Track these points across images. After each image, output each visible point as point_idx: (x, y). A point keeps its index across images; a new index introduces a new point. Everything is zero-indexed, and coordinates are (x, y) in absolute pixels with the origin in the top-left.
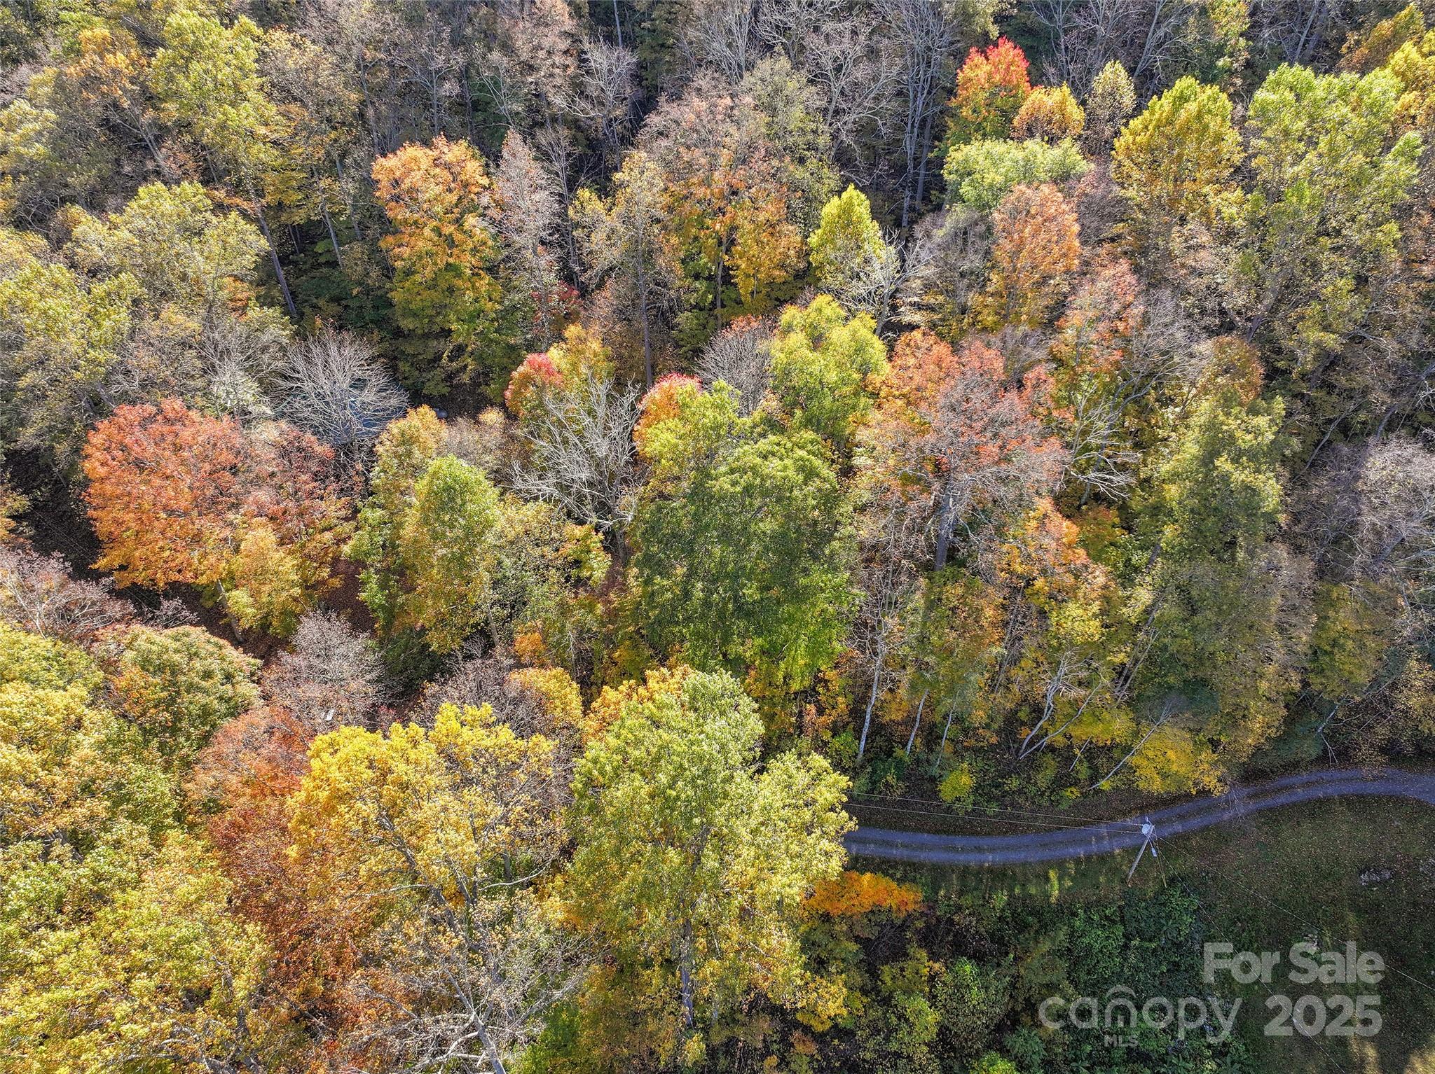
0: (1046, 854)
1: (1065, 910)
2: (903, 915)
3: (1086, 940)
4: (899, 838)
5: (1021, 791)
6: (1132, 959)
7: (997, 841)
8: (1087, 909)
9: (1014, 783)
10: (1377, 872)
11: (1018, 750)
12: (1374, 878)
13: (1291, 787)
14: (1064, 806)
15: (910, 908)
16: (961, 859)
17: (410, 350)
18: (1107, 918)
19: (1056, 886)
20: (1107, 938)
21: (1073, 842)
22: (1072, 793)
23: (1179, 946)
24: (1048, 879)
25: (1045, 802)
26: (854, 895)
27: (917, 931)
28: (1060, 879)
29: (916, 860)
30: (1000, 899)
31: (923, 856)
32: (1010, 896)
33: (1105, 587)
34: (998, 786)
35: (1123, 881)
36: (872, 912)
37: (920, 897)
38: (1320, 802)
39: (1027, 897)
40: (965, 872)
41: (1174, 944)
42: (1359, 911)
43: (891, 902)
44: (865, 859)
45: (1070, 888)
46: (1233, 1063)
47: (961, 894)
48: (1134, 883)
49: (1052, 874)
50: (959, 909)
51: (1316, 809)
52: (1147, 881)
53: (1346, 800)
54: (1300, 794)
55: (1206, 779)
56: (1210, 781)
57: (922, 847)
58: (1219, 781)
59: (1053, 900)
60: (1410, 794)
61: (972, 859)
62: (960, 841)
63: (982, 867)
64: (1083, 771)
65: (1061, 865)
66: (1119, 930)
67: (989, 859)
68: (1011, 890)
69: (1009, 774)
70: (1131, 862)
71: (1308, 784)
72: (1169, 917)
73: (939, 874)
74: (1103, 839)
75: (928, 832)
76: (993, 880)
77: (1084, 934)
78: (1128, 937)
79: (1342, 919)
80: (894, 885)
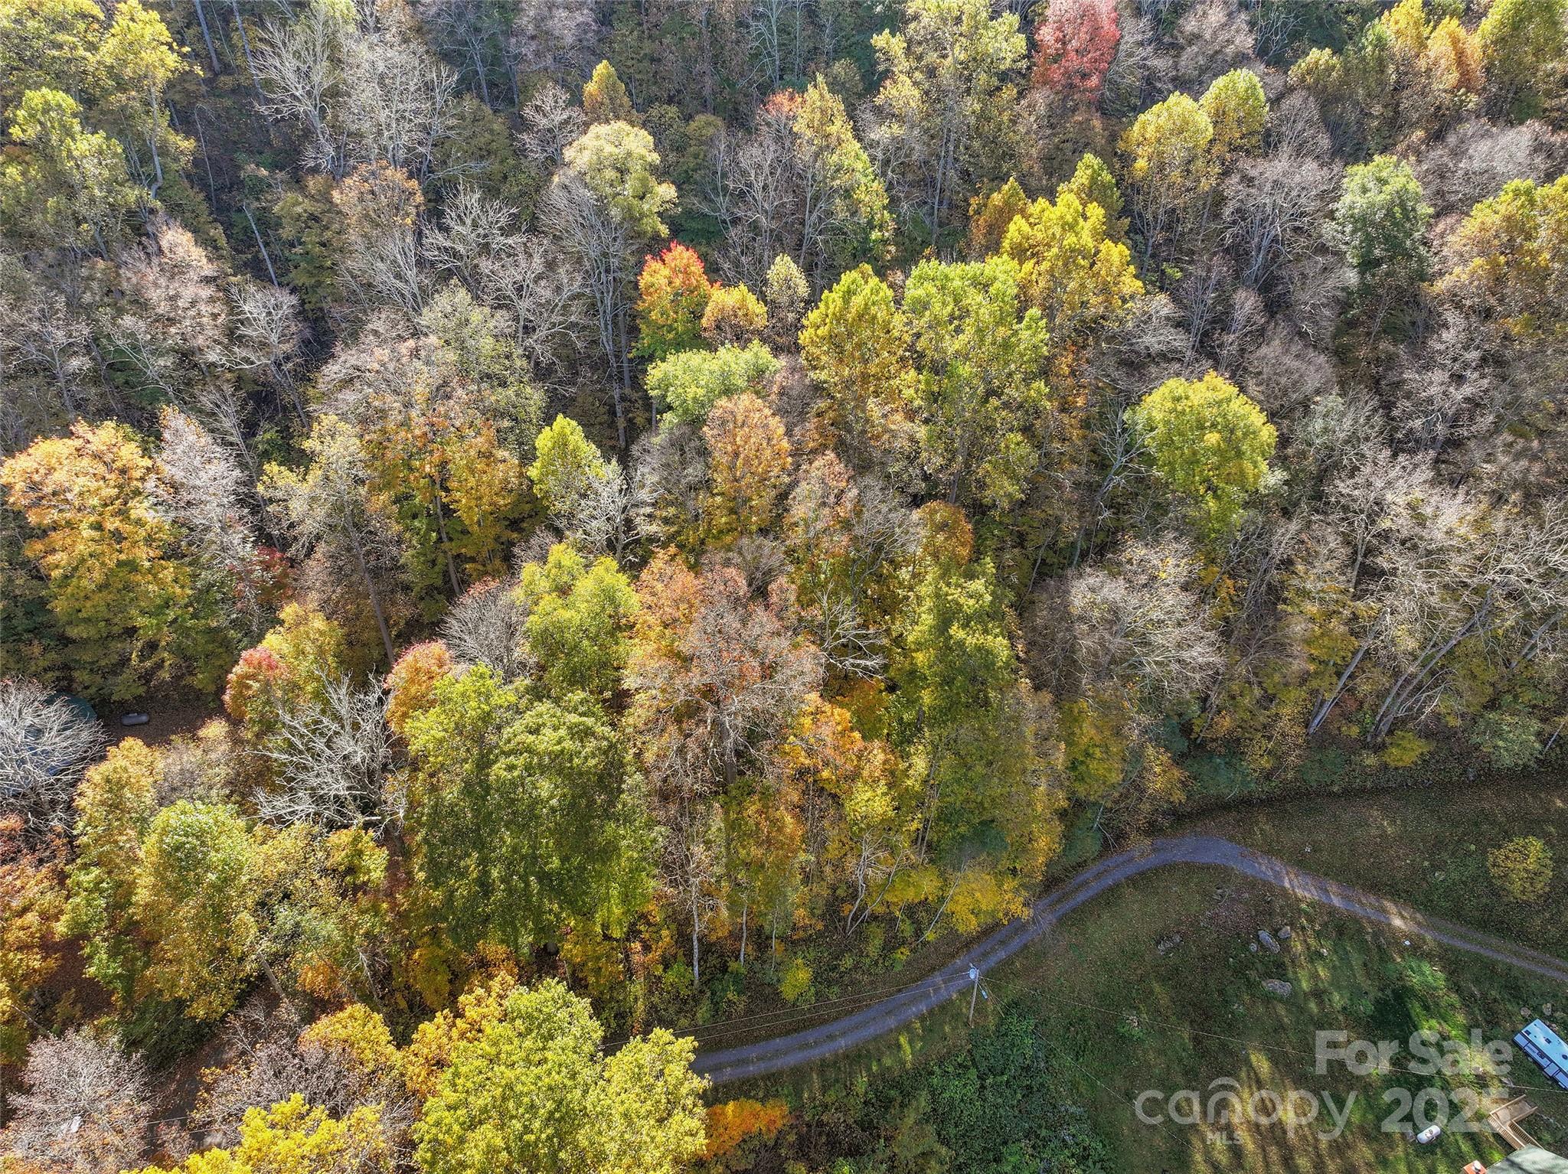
0: (892, 1022)
1: (922, 1072)
2: (773, 1135)
3: (946, 1095)
4: (752, 1052)
5: (856, 967)
6: (991, 1098)
7: (845, 1023)
8: (940, 1064)
9: (848, 962)
10: (1170, 938)
11: (844, 929)
12: (1169, 945)
13: (1086, 883)
14: (898, 968)
15: (779, 1124)
16: (815, 1054)
17: (87, 657)
18: (960, 1065)
19: (908, 1050)
20: (965, 1085)
21: (914, 1001)
22: (903, 955)
23: (1028, 1068)
24: (899, 1046)
25: (880, 970)
26: (722, 1130)
27: (791, 1146)
28: (911, 1042)
29: (774, 1070)
30: (861, 1083)
31: (779, 1063)
32: (869, 1076)
33: (885, 762)
34: (834, 968)
35: (966, 1024)
36: (744, 1141)
37: (786, 1109)
38: (1111, 889)
39: (885, 1071)
40: (823, 1066)
41: (1022, 1068)
42: (1163, 980)
43: (759, 1125)
44: (725, 1087)
45: (922, 1048)
46: (1094, 1163)
47: (824, 1090)
48: (977, 1023)
49: (902, 1040)
50: (826, 1107)
51: (1110, 897)
52: (986, 1016)
53: (1132, 881)
54: (1095, 887)
55: (1013, 907)
56: (1017, 908)
57: (777, 1053)
58: (1024, 905)
59: (909, 1066)
60: (1178, 859)
61: (826, 1051)
62: (811, 1036)
63: (837, 1055)
64: (906, 928)
65: (907, 1027)
66: (973, 1074)
67: (842, 1043)
68: (869, 1069)
69: (842, 953)
70: (969, 1003)
71: (1098, 876)
72: (1013, 1045)
73: (799, 1075)
74: (941, 988)
75: (779, 1036)
76: (850, 1065)
77: (944, 1090)
78: (982, 1077)
79: (1152, 992)
80: (758, 1106)
